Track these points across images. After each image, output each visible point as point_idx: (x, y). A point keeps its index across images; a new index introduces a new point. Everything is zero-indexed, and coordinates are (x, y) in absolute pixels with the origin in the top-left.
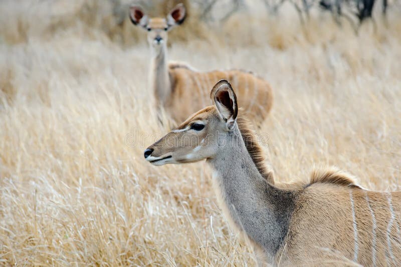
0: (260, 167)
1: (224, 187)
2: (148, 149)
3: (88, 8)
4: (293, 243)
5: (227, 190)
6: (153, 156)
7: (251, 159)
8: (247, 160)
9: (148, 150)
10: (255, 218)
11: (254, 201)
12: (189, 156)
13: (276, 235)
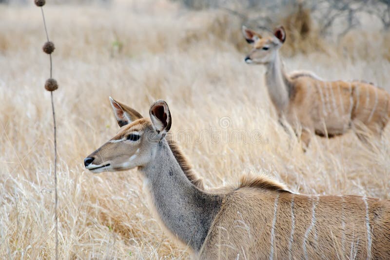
0: (189, 175)
1: (153, 193)
2: (88, 157)
3: (220, 24)
4: (212, 243)
5: (155, 195)
6: (95, 164)
7: (179, 166)
8: (176, 168)
9: (89, 159)
10: (181, 222)
11: (180, 206)
12: (125, 165)
13: (199, 236)
